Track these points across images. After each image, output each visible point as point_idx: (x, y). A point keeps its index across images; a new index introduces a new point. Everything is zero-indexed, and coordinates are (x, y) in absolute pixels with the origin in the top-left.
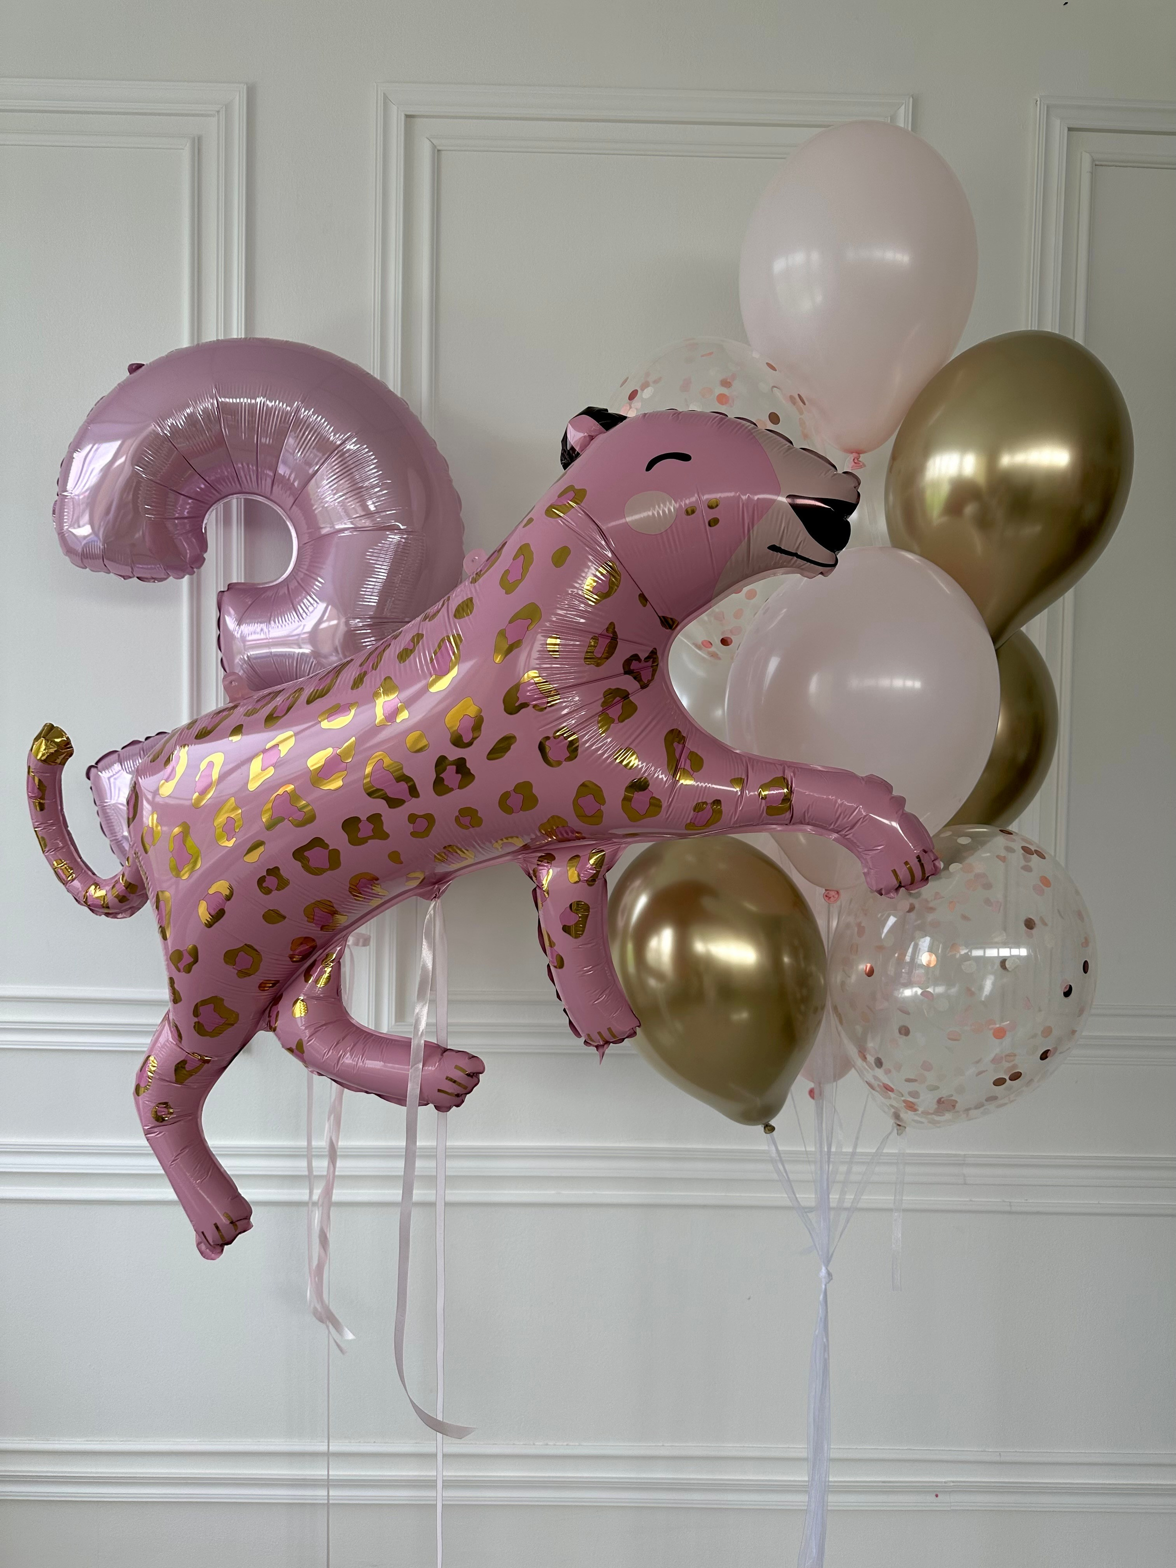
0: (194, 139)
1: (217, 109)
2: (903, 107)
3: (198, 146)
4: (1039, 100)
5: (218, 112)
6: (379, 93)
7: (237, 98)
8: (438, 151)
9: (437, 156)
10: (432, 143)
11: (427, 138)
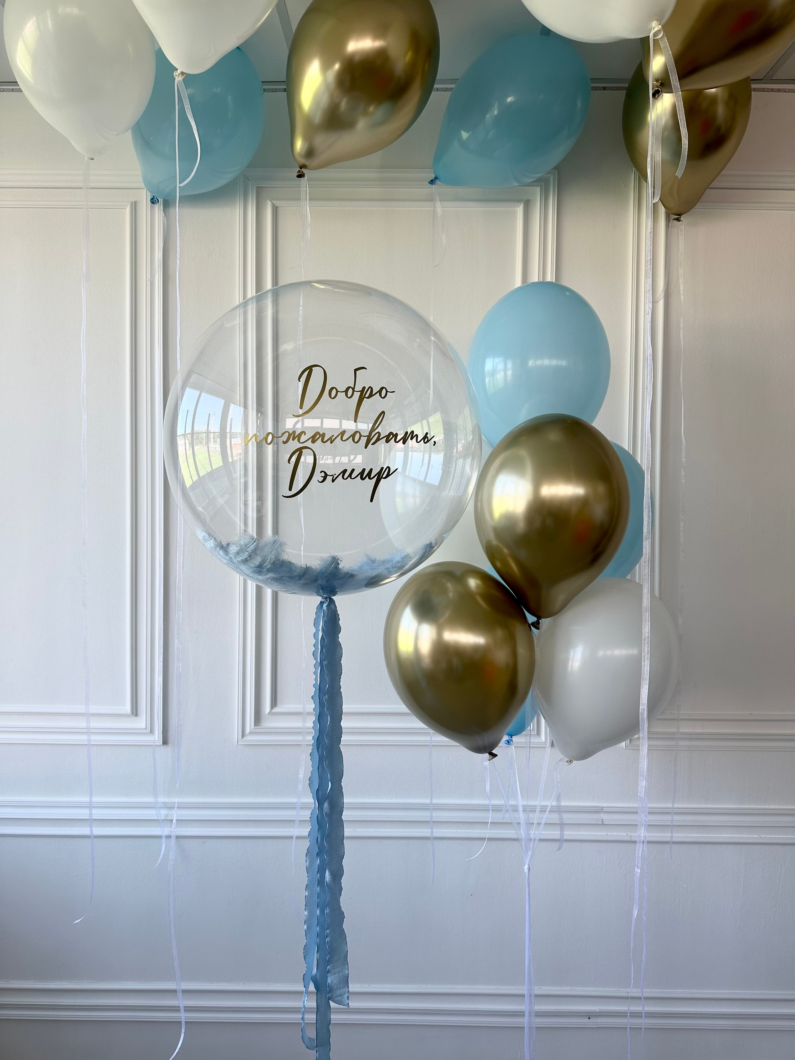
0: (132, 203)
3: (135, 206)
8: (276, 207)
9: (275, 210)
10: (272, 203)
11: (269, 200)
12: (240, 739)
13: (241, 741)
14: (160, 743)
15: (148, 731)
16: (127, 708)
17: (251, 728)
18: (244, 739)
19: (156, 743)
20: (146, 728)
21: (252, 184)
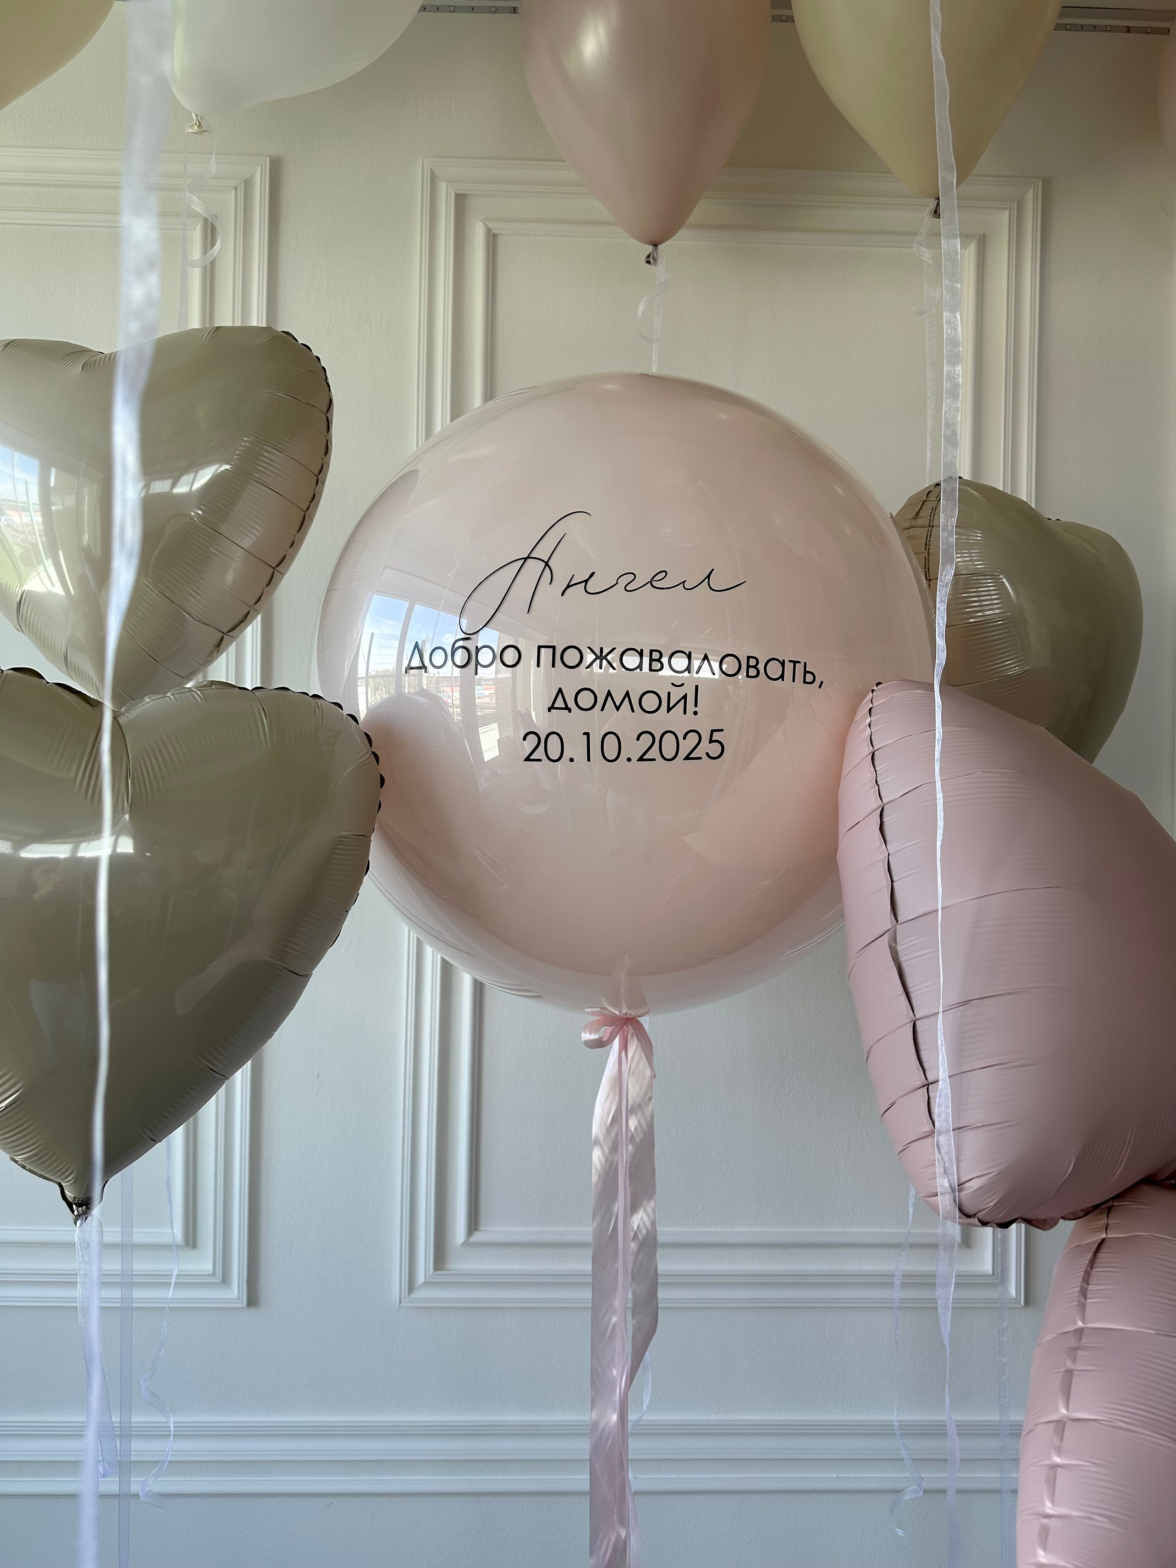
0: (206, 221)
1: (235, 185)
2: (1031, 192)
3: (211, 227)
5: (236, 188)
6: (425, 170)
7: (259, 173)
8: (493, 235)
9: (492, 239)
10: (486, 225)
11: (481, 221)
12: (405, 1294)
13: (407, 1300)
14: (242, 1304)
15: (219, 1279)
16: (178, 1231)
17: (427, 1273)
18: (412, 1296)
19: (236, 1303)
20: (214, 1274)
21: (447, 187)
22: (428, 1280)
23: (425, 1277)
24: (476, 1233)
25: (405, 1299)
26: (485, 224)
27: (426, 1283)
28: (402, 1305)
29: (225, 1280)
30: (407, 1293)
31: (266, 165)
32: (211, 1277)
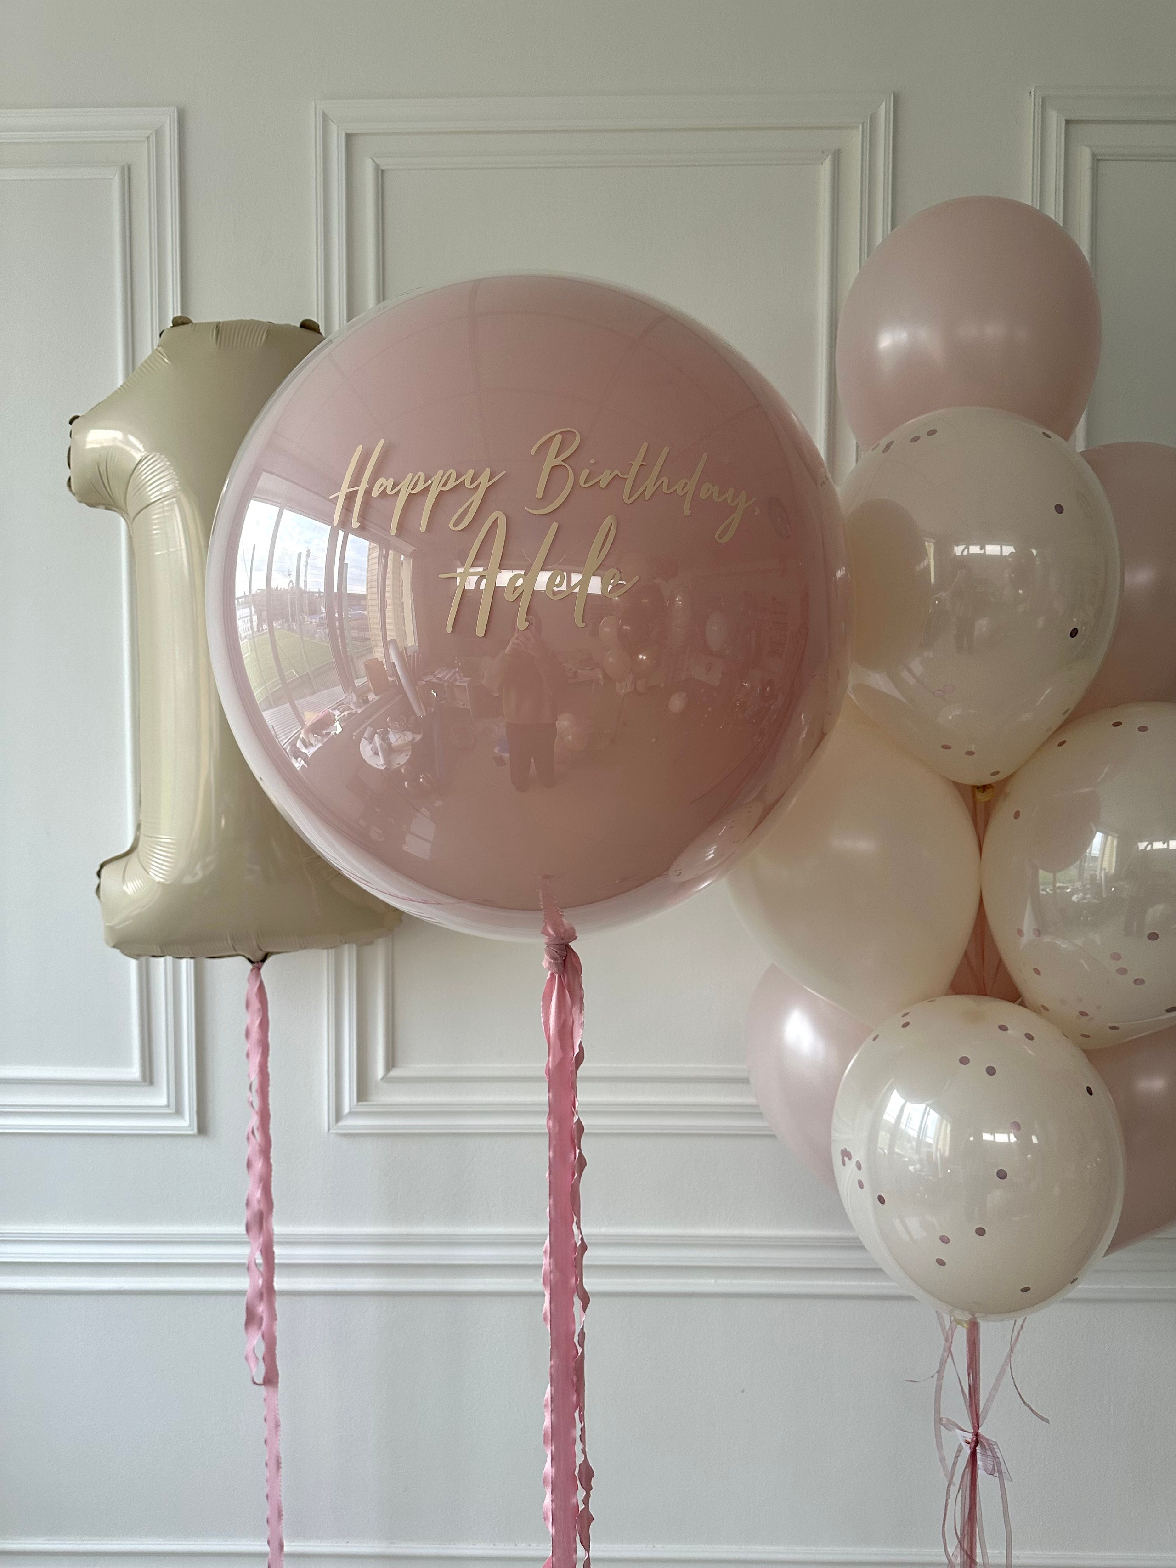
0: (123, 168)
1: (148, 135)
2: (883, 107)
3: (127, 175)
4: (1032, 93)
5: (148, 138)
6: (318, 112)
7: (168, 122)
8: (382, 171)
9: (381, 173)
10: (375, 162)
11: (370, 158)
14: (193, 1132)
15: (173, 1109)
16: (135, 1070)
17: (352, 1105)
18: (340, 1124)
19: (186, 1130)
20: (168, 1106)
21: (338, 127)
22: (353, 1110)
23: (350, 1108)
24: (394, 1069)
25: (333, 1126)
26: (373, 160)
27: (351, 1113)
28: (331, 1131)
29: (178, 1112)
30: (334, 1122)
31: (174, 115)
32: (168, 1108)
